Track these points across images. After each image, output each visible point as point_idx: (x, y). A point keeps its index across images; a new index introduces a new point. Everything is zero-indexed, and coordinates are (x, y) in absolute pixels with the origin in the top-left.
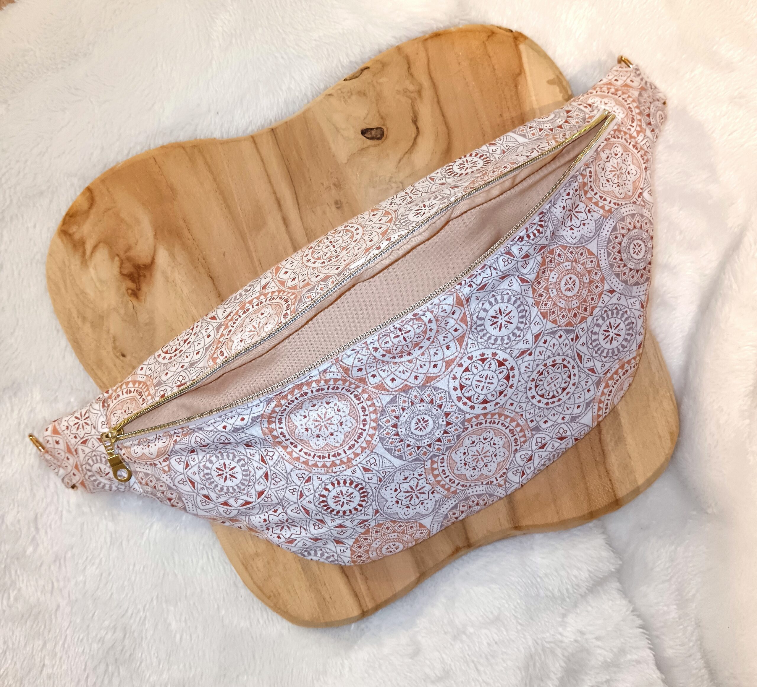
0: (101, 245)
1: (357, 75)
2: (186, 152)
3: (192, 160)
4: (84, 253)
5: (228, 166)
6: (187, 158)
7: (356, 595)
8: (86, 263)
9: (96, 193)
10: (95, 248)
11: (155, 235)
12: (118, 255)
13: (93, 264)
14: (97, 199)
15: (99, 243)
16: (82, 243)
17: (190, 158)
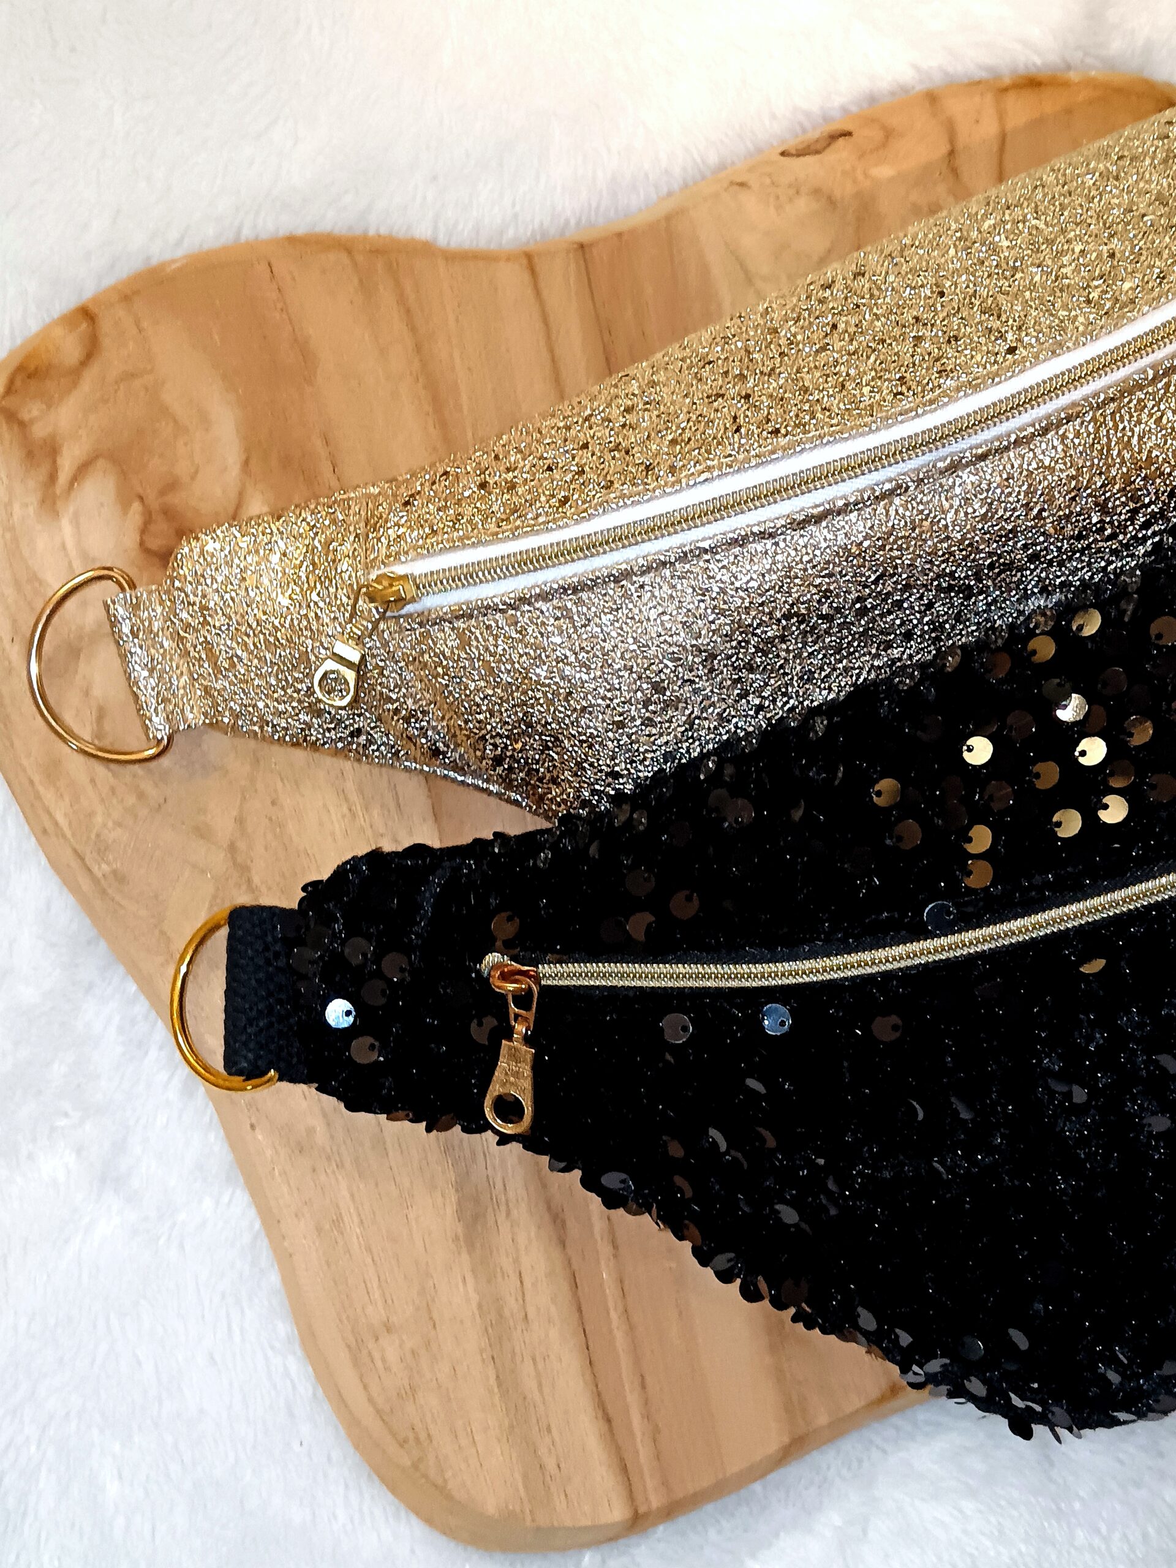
0: (101, 463)
1: (819, 147)
2: (355, 264)
3: (367, 288)
4: (53, 477)
5: (457, 320)
6: (356, 281)
7: (624, 1469)
8: (54, 503)
9: (106, 326)
10: (82, 470)
11: (246, 463)
12: (141, 498)
13: (71, 509)
14: (106, 342)
15: (97, 457)
16: (51, 450)
17: (361, 281)
